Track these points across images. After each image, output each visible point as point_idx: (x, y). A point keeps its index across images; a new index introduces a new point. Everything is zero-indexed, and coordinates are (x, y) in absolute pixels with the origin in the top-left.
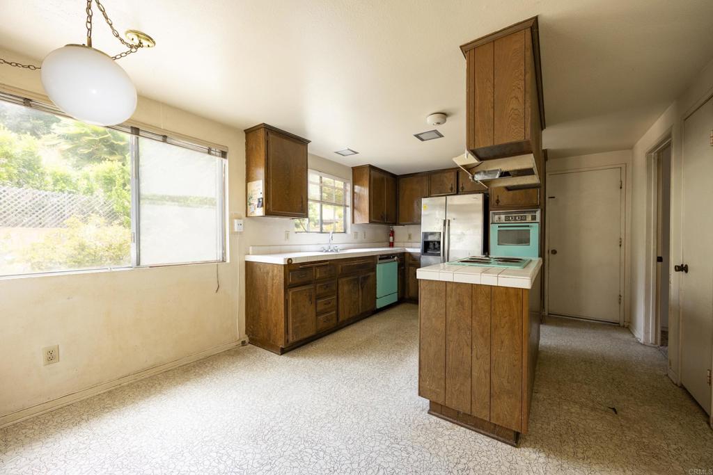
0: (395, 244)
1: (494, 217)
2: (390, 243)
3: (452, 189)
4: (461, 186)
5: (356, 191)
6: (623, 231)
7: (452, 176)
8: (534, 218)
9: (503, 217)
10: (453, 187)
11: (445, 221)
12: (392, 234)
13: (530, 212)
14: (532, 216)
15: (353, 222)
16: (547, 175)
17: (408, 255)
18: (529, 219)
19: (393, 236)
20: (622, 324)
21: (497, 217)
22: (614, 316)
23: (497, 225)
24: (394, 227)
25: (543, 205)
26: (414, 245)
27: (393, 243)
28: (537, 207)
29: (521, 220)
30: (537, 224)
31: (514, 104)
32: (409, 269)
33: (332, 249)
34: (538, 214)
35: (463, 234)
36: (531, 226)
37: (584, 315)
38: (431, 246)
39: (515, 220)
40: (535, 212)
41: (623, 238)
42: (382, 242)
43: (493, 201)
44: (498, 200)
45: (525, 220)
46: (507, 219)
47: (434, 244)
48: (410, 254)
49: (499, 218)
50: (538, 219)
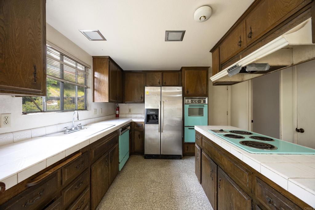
0: (120, 116)
2: (116, 115)
3: (159, 83)
4: (164, 81)
5: (96, 76)
6: (228, 108)
7: (160, 75)
8: (205, 102)
9: (190, 100)
10: (160, 82)
11: (161, 102)
12: (118, 109)
13: (202, 99)
14: (204, 101)
15: (94, 101)
17: (134, 124)
18: (202, 102)
19: (118, 110)
23: (187, 105)
24: (119, 104)
27: (118, 115)
28: (206, 96)
29: (199, 102)
30: (207, 105)
32: (134, 133)
33: (75, 126)
34: (206, 100)
36: (204, 106)
38: (151, 118)
39: (196, 102)
40: (205, 98)
41: (228, 111)
42: (112, 115)
43: (185, 91)
44: (188, 91)
45: (200, 102)
46: (192, 102)
47: (154, 117)
48: (135, 122)
49: (188, 101)
50: (207, 102)
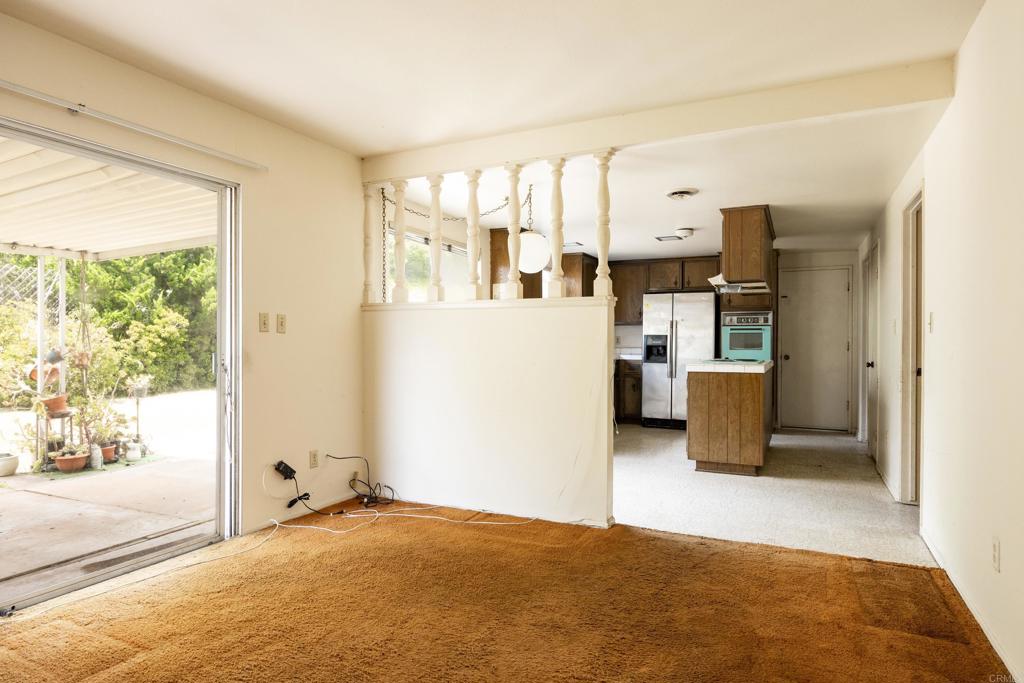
1: (726, 319)
3: (676, 285)
4: (686, 280)
6: (850, 335)
7: (677, 267)
8: (766, 320)
9: (735, 318)
10: (678, 281)
11: (672, 322)
13: (762, 314)
14: (764, 318)
16: (780, 271)
17: (623, 364)
18: (761, 321)
20: (850, 431)
21: (728, 318)
22: (843, 424)
23: (729, 328)
25: (775, 308)
26: (633, 351)
28: (768, 308)
29: (754, 322)
30: (769, 328)
31: (754, 255)
32: (624, 381)
34: (770, 316)
35: (693, 337)
36: (764, 330)
37: (816, 425)
38: (655, 352)
39: (748, 322)
40: (767, 314)
41: (850, 340)
43: (724, 300)
44: (729, 300)
45: (758, 322)
46: (739, 321)
47: (658, 350)
48: (625, 361)
49: (731, 320)
50: (770, 322)
